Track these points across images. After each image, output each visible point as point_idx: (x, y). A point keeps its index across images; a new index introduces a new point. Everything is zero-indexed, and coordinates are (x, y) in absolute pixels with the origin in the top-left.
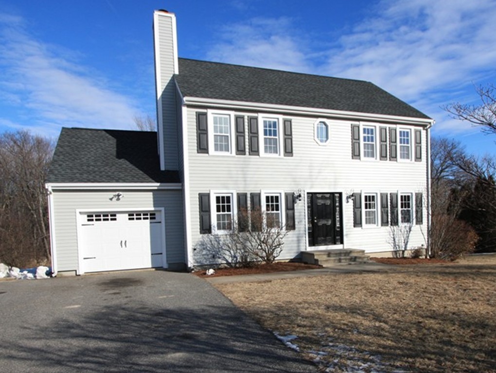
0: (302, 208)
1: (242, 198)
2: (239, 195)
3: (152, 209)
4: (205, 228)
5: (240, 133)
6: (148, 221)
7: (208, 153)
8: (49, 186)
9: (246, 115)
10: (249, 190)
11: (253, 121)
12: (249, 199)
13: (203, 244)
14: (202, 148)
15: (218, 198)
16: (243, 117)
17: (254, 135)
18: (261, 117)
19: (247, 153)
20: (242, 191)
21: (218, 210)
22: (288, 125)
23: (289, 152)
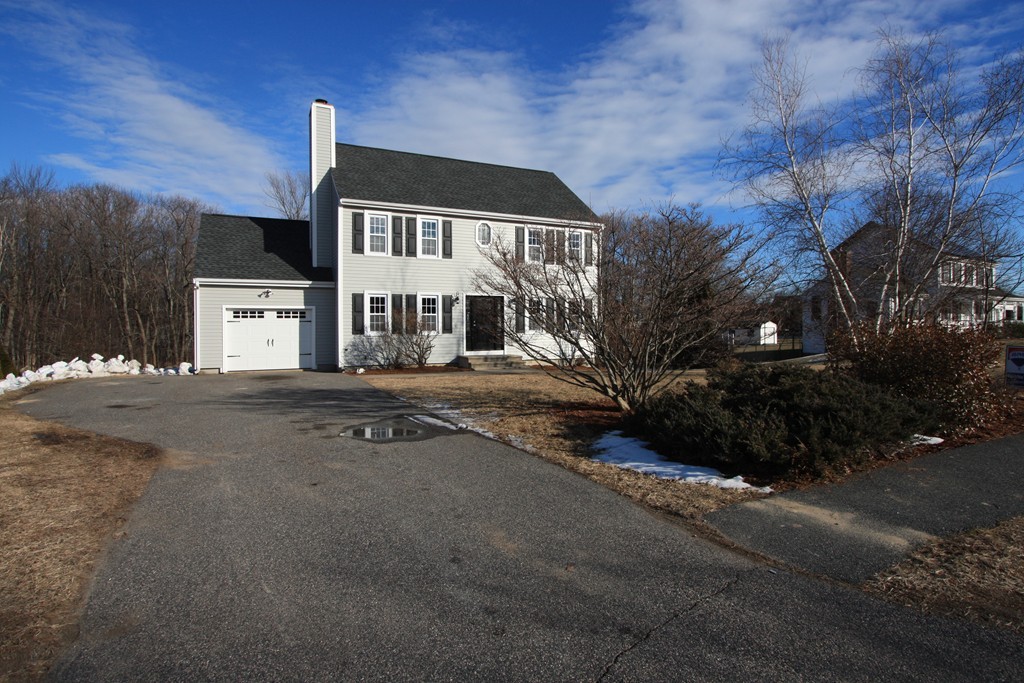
0: (459, 312)
1: (396, 299)
2: (394, 297)
3: (303, 307)
4: (358, 328)
5: (397, 234)
6: (298, 319)
7: (363, 253)
8: (197, 281)
9: (404, 216)
10: (404, 292)
11: (411, 223)
12: (404, 301)
13: (354, 345)
14: (358, 248)
15: (372, 299)
16: (401, 218)
17: (412, 235)
18: (420, 219)
19: (404, 254)
20: (397, 292)
21: (372, 311)
22: (447, 227)
23: (447, 253)
